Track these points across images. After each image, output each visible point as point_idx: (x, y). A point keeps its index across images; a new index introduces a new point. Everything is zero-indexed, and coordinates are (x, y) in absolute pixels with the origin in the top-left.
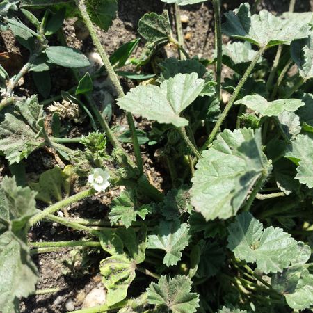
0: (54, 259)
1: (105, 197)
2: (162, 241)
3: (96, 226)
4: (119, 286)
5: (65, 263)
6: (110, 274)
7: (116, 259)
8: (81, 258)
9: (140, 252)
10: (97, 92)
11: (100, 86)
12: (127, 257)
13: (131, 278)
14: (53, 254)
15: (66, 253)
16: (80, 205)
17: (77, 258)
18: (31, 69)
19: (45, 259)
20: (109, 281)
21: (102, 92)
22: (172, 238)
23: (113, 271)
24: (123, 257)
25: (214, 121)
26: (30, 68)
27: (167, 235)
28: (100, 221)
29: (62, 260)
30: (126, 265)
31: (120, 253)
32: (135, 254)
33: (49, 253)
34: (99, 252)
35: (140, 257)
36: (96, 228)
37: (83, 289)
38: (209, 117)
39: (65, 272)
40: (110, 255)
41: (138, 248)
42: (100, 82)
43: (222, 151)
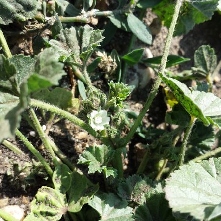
0: (9, 158)
1: (80, 145)
2: (103, 207)
3: (60, 158)
4: (41, 217)
5: (15, 166)
6: (42, 201)
7: (56, 194)
8: (30, 173)
9: (78, 203)
10: (132, 73)
11: (138, 70)
12: (65, 200)
13: (55, 218)
14: (12, 154)
15: (21, 160)
16: (60, 134)
17: (27, 170)
18: (110, 17)
19: (3, 152)
20: (37, 206)
21: (135, 75)
22: (113, 211)
23: (46, 202)
24: (62, 197)
25: (201, 152)
26: (110, 15)
27: (111, 206)
28: (65, 157)
29: (15, 162)
30: (59, 205)
31: (62, 192)
32: (73, 202)
33: (10, 150)
34: (46, 179)
35: (75, 207)
36: (58, 159)
37: (10, 198)
38: (199, 147)
39: (9, 173)
40: (53, 187)
41: (79, 199)
42: (139, 68)
43: (208, 172)
